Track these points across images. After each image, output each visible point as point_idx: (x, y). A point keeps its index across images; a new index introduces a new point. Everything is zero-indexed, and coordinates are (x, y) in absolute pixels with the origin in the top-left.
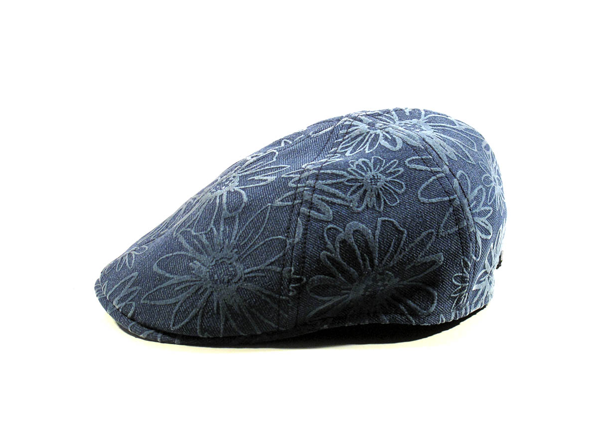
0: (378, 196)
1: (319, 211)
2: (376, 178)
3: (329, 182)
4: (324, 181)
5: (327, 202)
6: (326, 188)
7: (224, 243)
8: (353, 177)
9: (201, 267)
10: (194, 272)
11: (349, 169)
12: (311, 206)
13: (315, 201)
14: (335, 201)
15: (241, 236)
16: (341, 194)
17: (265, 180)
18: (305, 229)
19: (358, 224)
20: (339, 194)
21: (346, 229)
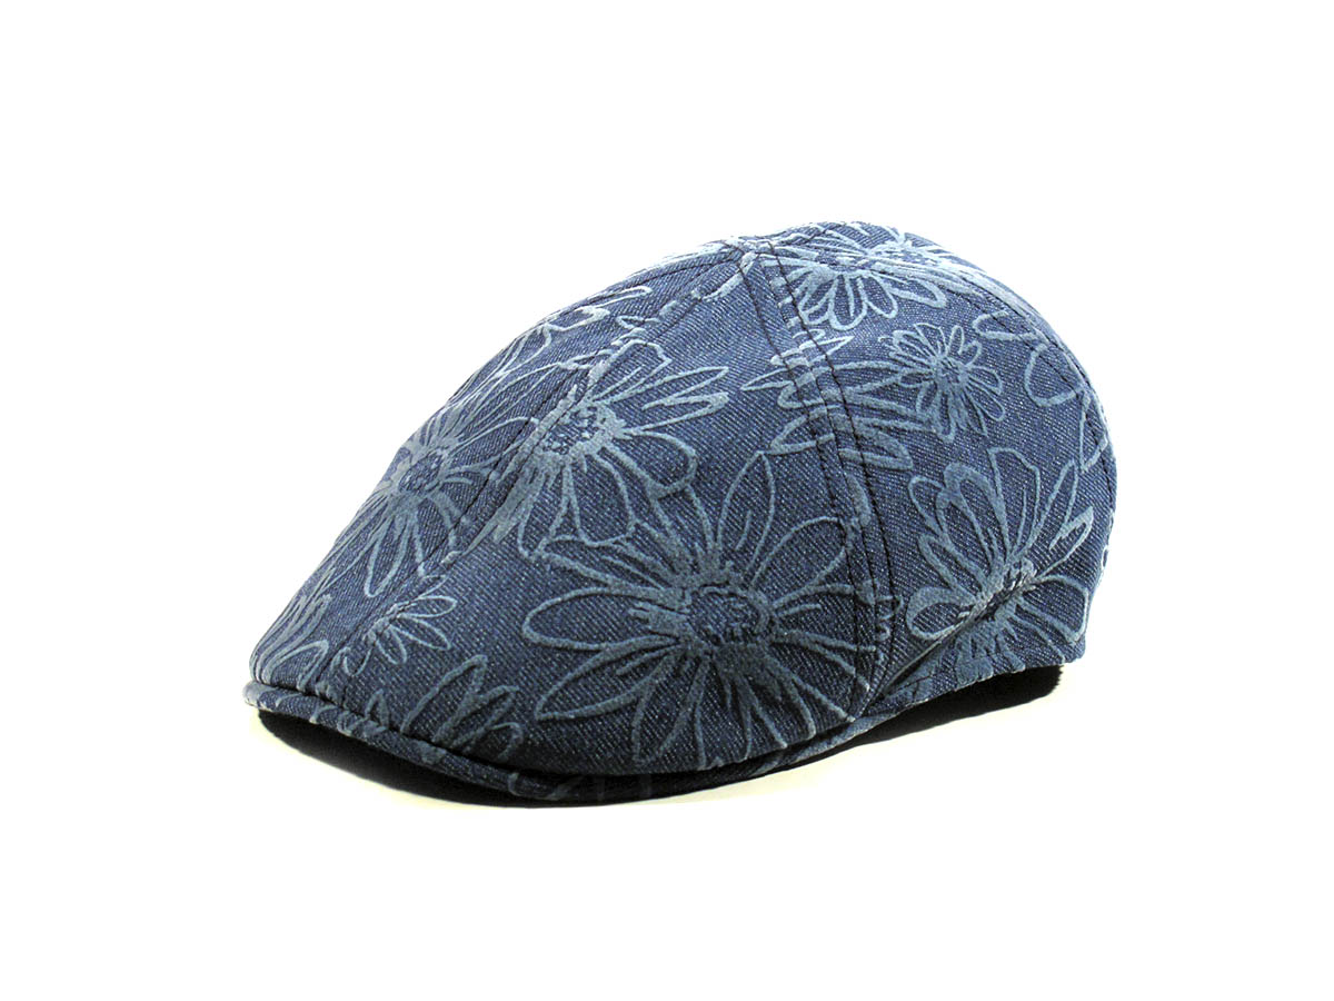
0: (969, 405)
1: (879, 449)
2: (949, 367)
3: (867, 386)
4: (858, 387)
5: (889, 430)
6: (870, 400)
7: (693, 553)
8: (911, 371)
9: (662, 614)
10: (650, 627)
11: (892, 355)
12: (859, 442)
13: (862, 430)
14: (901, 424)
15: (725, 531)
16: (903, 409)
17: (704, 404)
18: (871, 494)
19: (960, 468)
20: (900, 410)
21: (946, 481)
